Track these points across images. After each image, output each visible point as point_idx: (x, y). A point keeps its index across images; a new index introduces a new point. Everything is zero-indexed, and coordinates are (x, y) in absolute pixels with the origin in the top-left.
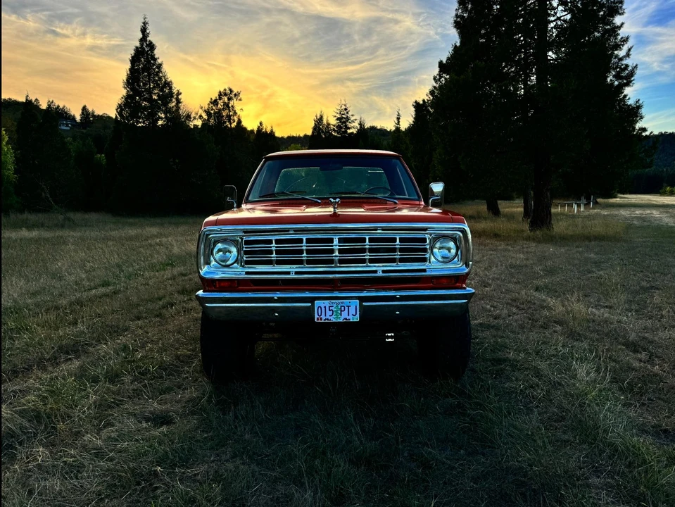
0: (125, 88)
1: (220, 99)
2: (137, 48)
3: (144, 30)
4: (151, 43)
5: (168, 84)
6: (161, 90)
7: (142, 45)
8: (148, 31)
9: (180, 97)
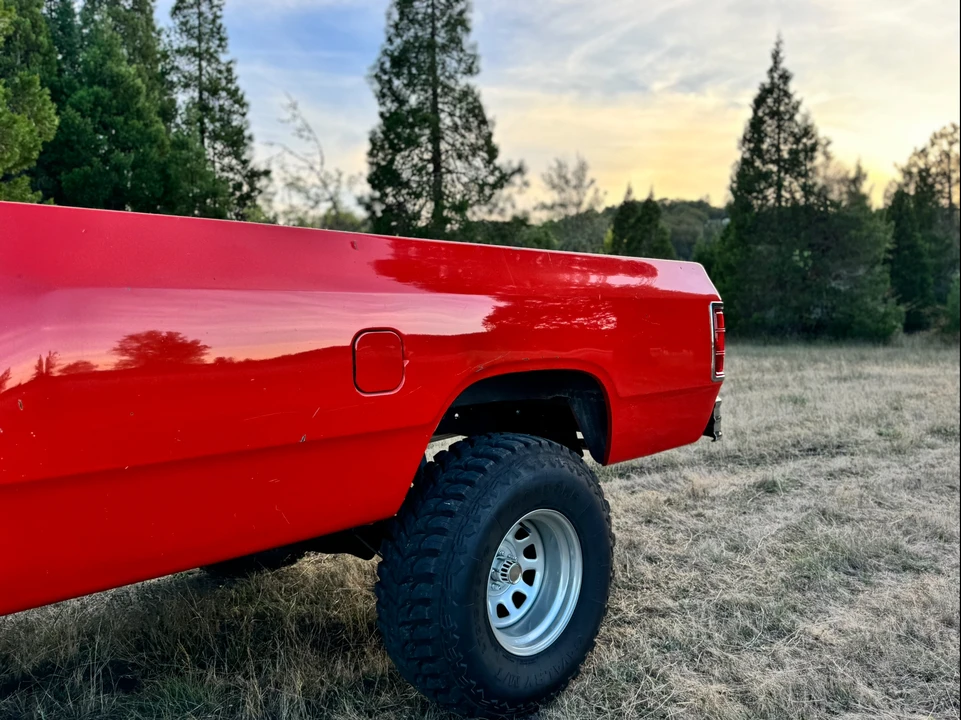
0: (740, 148)
1: (933, 144)
2: (763, 85)
3: (776, 56)
4: (785, 71)
5: (807, 132)
6: (798, 141)
7: (772, 78)
8: (781, 55)
9: (830, 149)
